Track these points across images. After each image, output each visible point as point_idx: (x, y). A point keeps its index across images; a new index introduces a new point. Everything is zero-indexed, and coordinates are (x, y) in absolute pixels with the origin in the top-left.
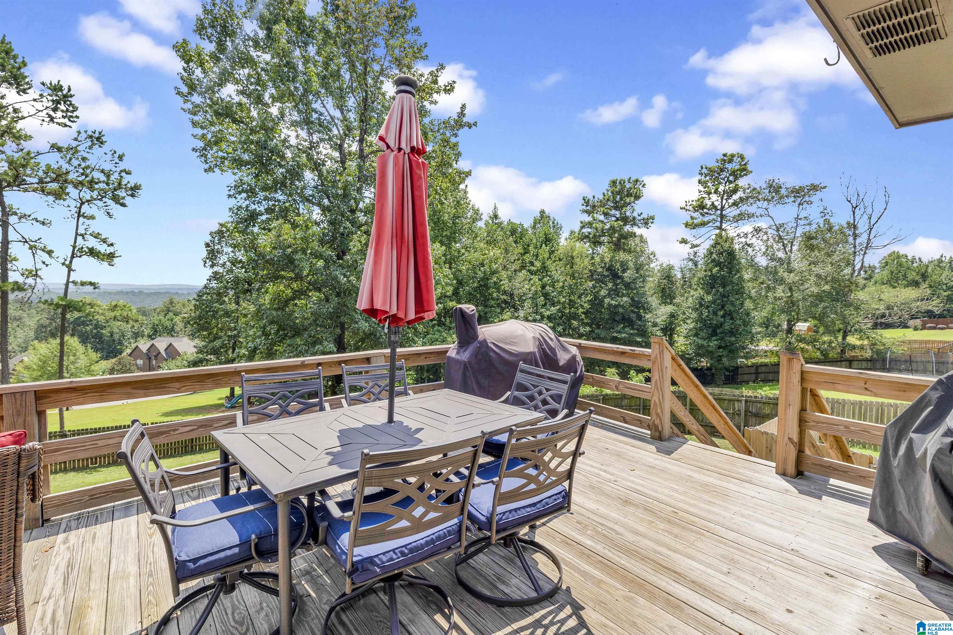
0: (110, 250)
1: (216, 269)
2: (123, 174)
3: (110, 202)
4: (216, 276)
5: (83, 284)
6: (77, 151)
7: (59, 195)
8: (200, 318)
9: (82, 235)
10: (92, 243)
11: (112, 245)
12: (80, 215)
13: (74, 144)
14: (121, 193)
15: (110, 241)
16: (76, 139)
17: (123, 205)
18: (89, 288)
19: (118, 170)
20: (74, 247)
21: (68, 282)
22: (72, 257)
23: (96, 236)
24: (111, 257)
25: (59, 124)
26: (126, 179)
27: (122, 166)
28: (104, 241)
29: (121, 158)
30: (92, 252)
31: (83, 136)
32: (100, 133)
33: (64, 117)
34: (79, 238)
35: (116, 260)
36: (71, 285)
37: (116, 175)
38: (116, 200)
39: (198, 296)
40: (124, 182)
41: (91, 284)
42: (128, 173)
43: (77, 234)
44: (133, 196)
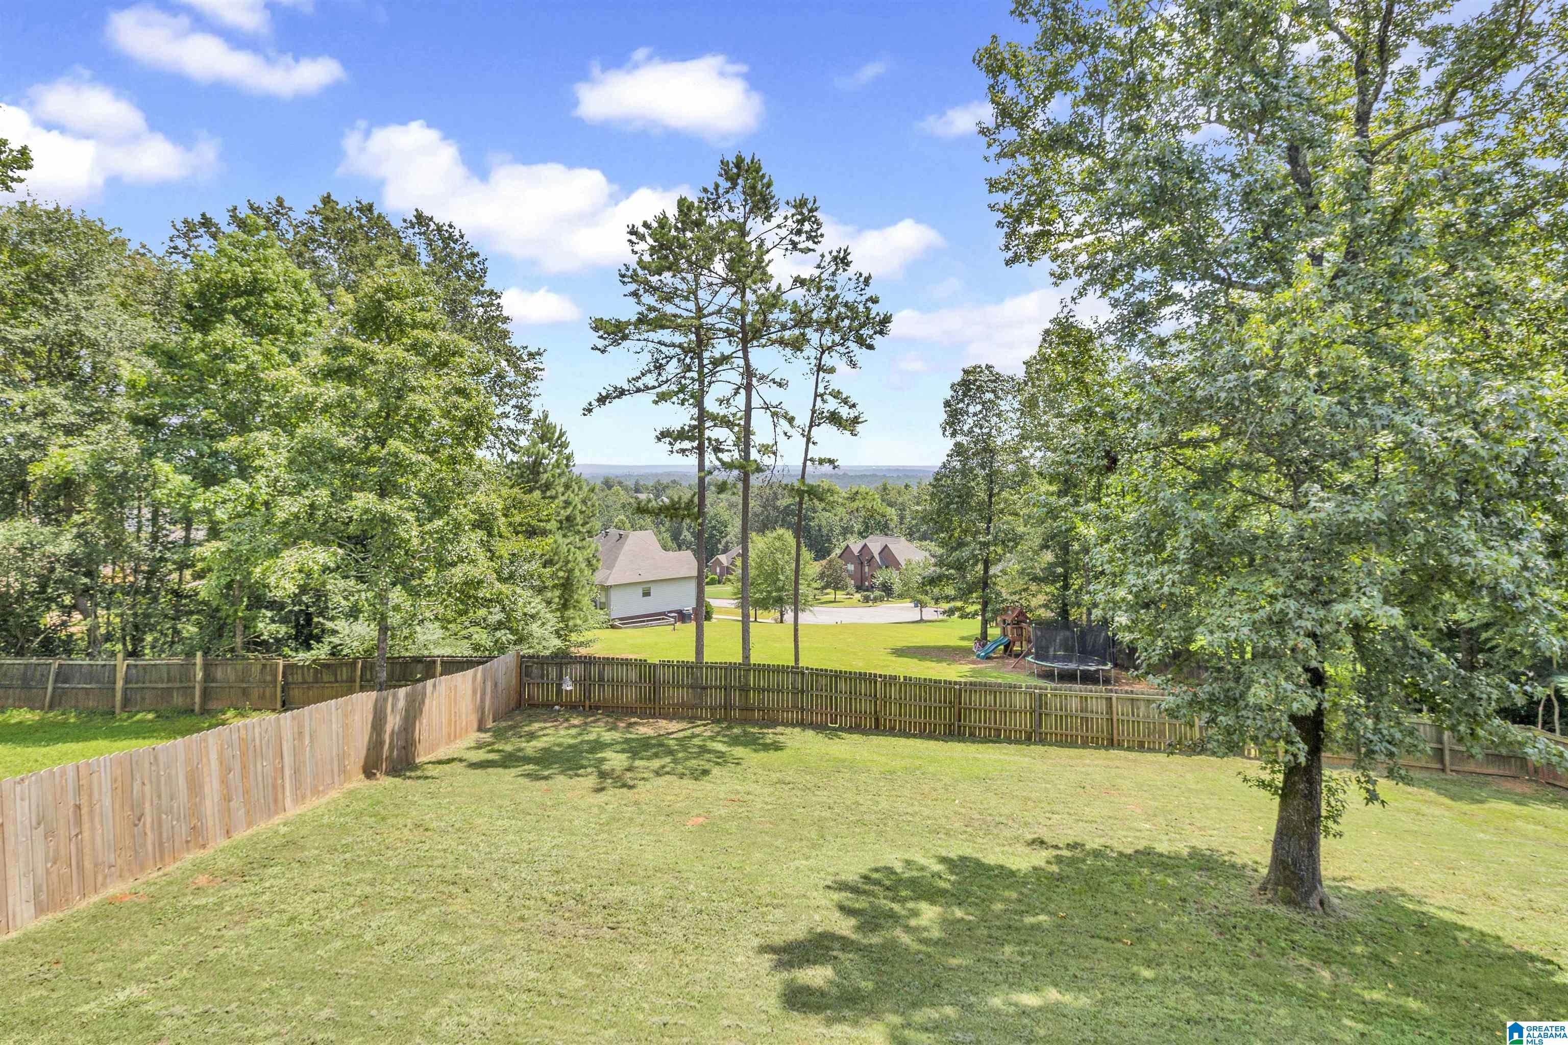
0: (853, 413)
1: (959, 438)
2: (869, 304)
3: (853, 345)
4: (959, 450)
5: (821, 462)
6: (821, 281)
7: (797, 345)
8: (939, 513)
9: (822, 395)
10: (832, 404)
11: (854, 406)
12: (820, 368)
13: (817, 272)
14: (865, 332)
15: (852, 400)
16: (819, 266)
17: (870, 347)
18: (827, 467)
19: (864, 298)
20: (814, 412)
21: (806, 460)
22: (811, 427)
23: (836, 395)
24: (856, 421)
25: (802, 251)
26: (875, 309)
27: (869, 292)
28: (845, 401)
29: (867, 281)
30: (834, 418)
31: (828, 258)
32: (845, 251)
33: (808, 239)
34: (819, 399)
35: (859, 428)
36: (809, 463)
37: (861, 308)
38: (861, 342)
39: (936, 479)
40: (873, 314)
41: (831, 461)
42: (875, 301)
43: (816, 395)
44: (881, 333)
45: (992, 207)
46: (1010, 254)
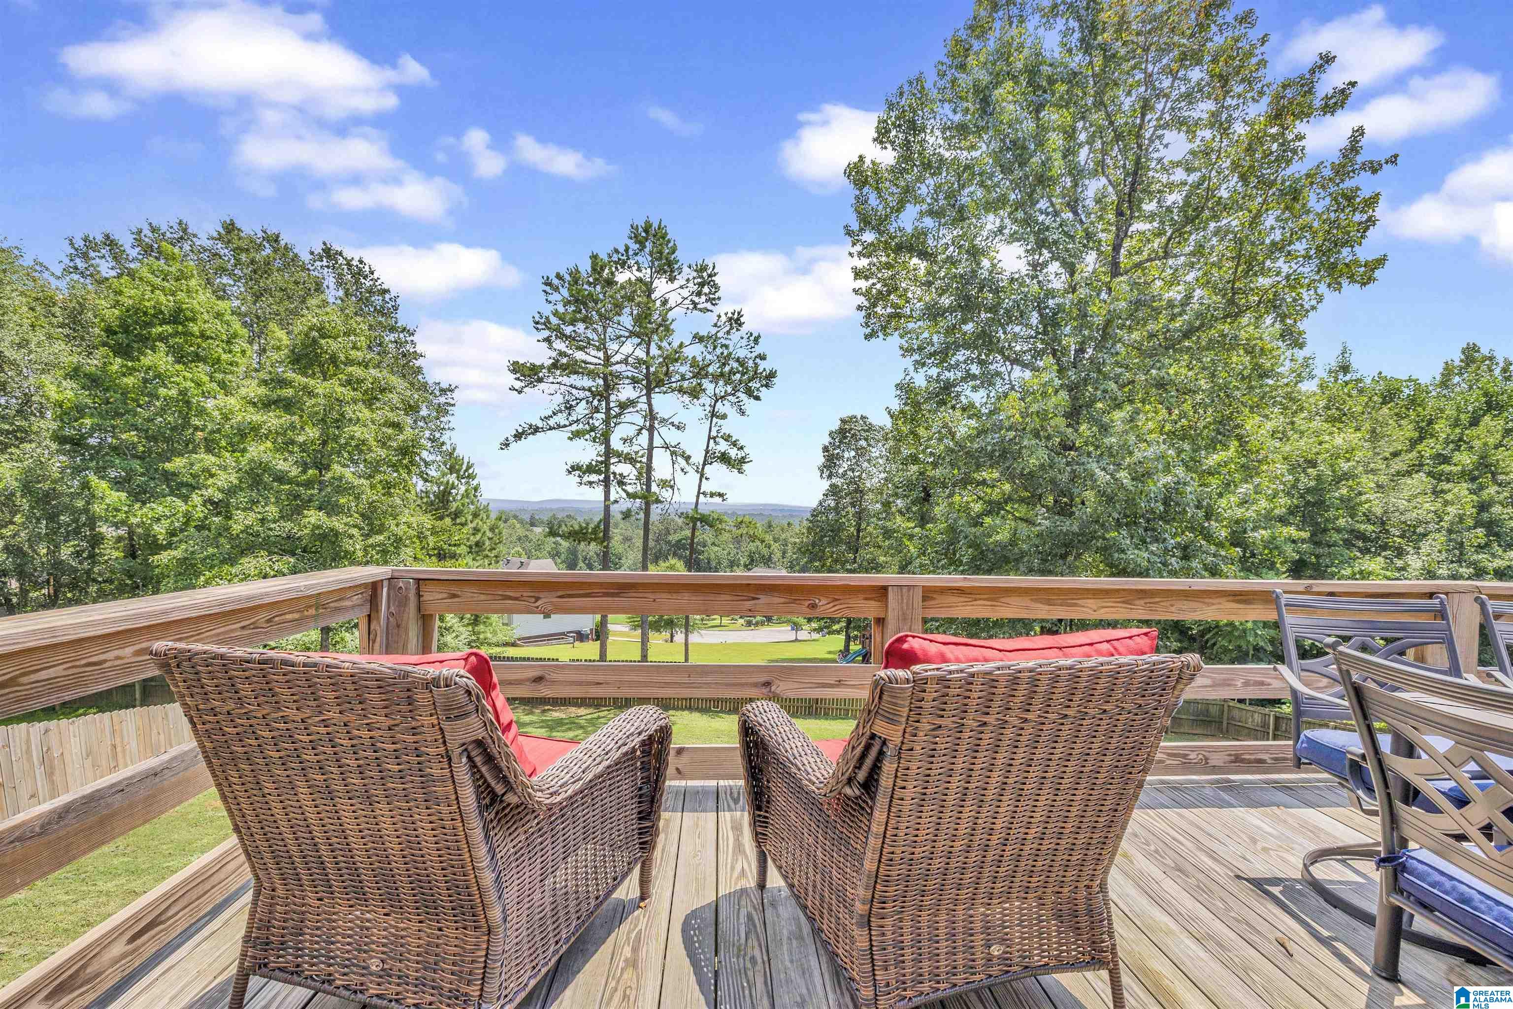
0: (741, 454)
1: (834, 480)
2: (758, 360)
3: (743, 396)
4: (834, 491)
5: (712, 495)
6: (717, 339)
7: (695, 393)
8: (814, 544)
9: (714, 438)
10: (723, 446)
11: (742, 448)
12: (713, 414)
13: (714, 331)
14: (754, 385)
15: (741, 443)
16: (715, 325)
17: (757, 398)
18: (717, 500)
19: (754, 355)
20: (707, 452)
21: (699, 493)
22: (704, 465)
23: (727, 438)
24: (742, 461)
25: (701, 310)
26: (763, 365)
27: (758, 350)
28: (734, 444)
29: (756, 340)
30: (724, 458)
31: (724, 318)
32: (739, 313)
33: (707, 301)
34: (712, 441)
35: (745, 467)
36: (701, 496)
37: (751, 363)
38: (749, 393)
39: (812, 515)
40: (760, 369)
41: (721, 495)
42: (763, 357)
43: (709, 438)
44: (767, 386)
45: (856, 291)
46: (868, 330)
